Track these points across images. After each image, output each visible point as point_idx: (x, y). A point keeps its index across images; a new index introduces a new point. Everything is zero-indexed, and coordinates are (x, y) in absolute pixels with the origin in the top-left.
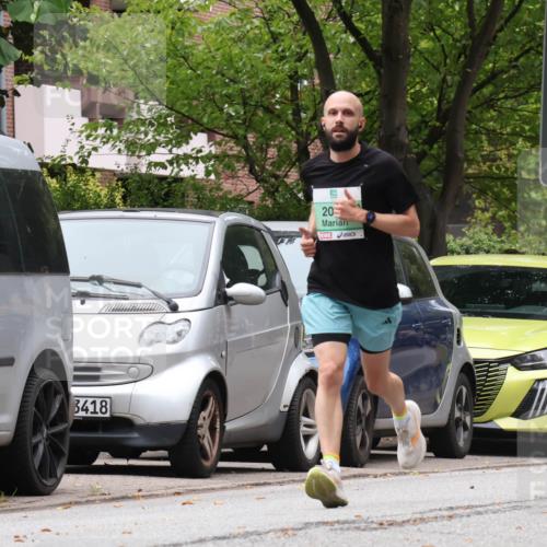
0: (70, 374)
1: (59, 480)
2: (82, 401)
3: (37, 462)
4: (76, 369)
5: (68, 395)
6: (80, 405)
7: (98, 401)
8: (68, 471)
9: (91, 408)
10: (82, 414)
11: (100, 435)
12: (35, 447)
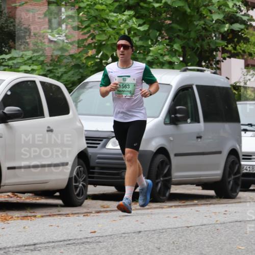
0: (241, 157)
1: (238, 193)
2: (245, 167)
3: (230, 187)
4: (243, 155)
5: (240, 164)
6: (245, 168)
7: (251, 167)
8: (241, 191)
9: (248, 169)
10: (245, 171)
11: (251, 179)
12: (229, 182)
